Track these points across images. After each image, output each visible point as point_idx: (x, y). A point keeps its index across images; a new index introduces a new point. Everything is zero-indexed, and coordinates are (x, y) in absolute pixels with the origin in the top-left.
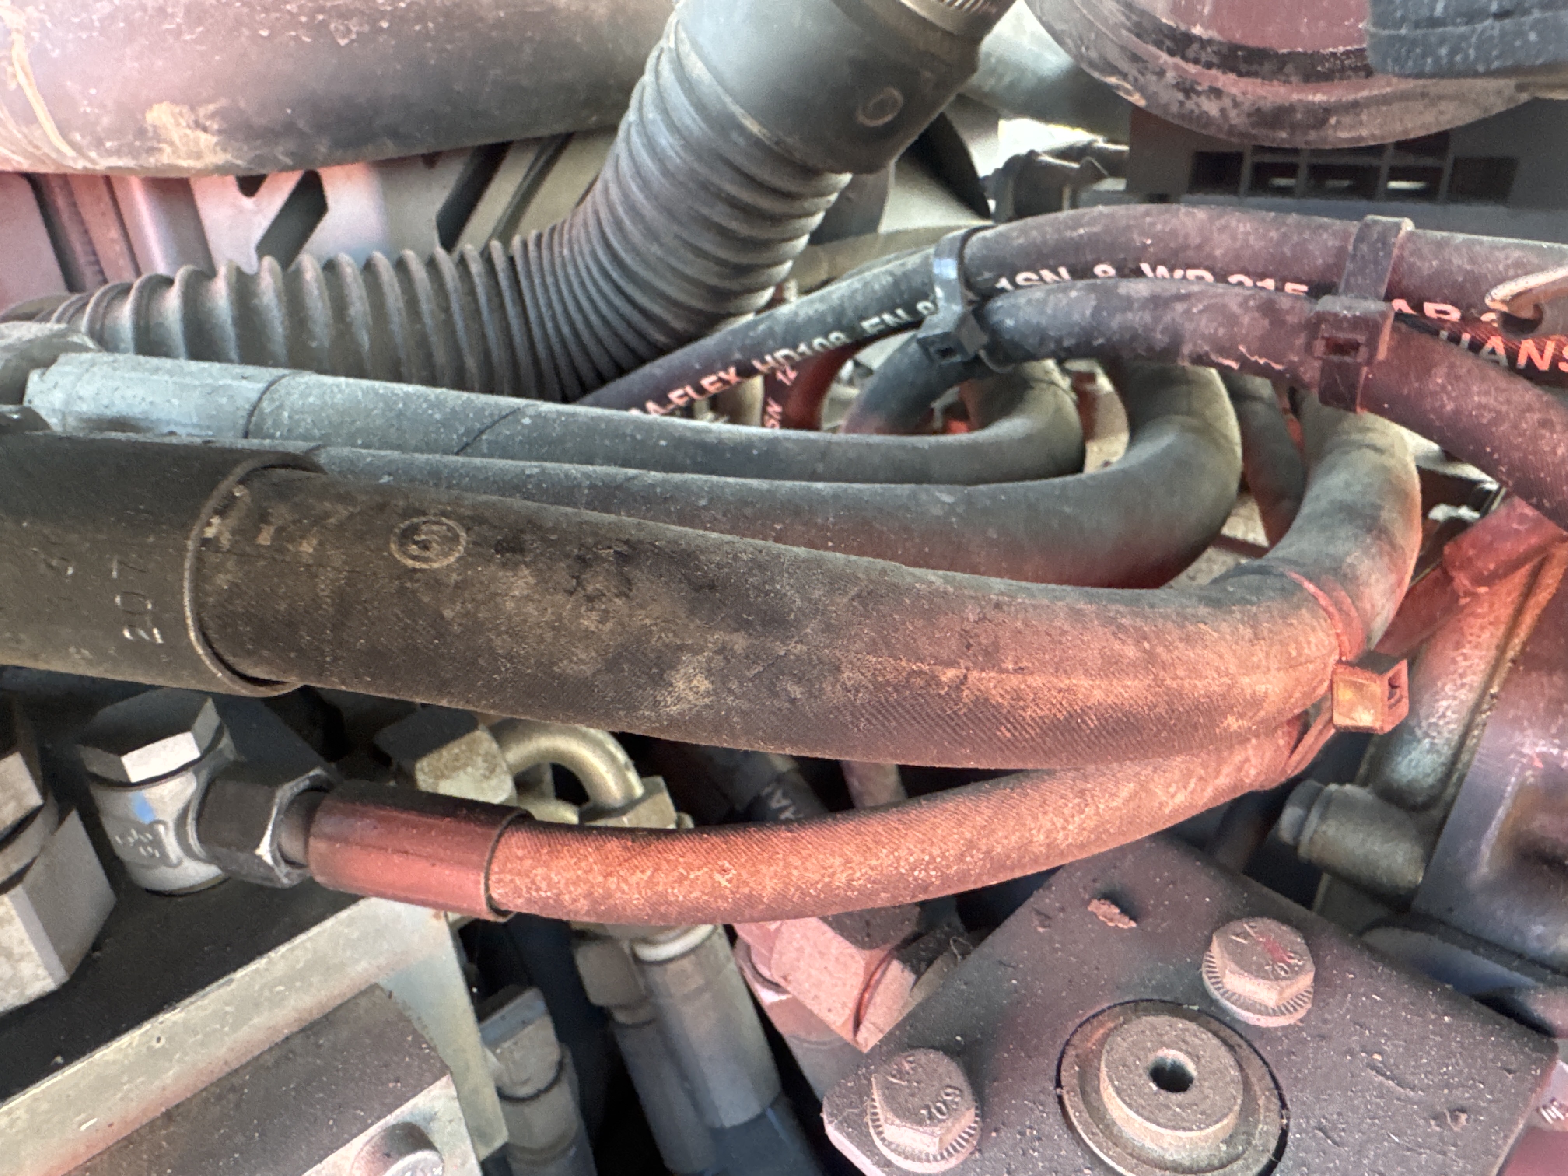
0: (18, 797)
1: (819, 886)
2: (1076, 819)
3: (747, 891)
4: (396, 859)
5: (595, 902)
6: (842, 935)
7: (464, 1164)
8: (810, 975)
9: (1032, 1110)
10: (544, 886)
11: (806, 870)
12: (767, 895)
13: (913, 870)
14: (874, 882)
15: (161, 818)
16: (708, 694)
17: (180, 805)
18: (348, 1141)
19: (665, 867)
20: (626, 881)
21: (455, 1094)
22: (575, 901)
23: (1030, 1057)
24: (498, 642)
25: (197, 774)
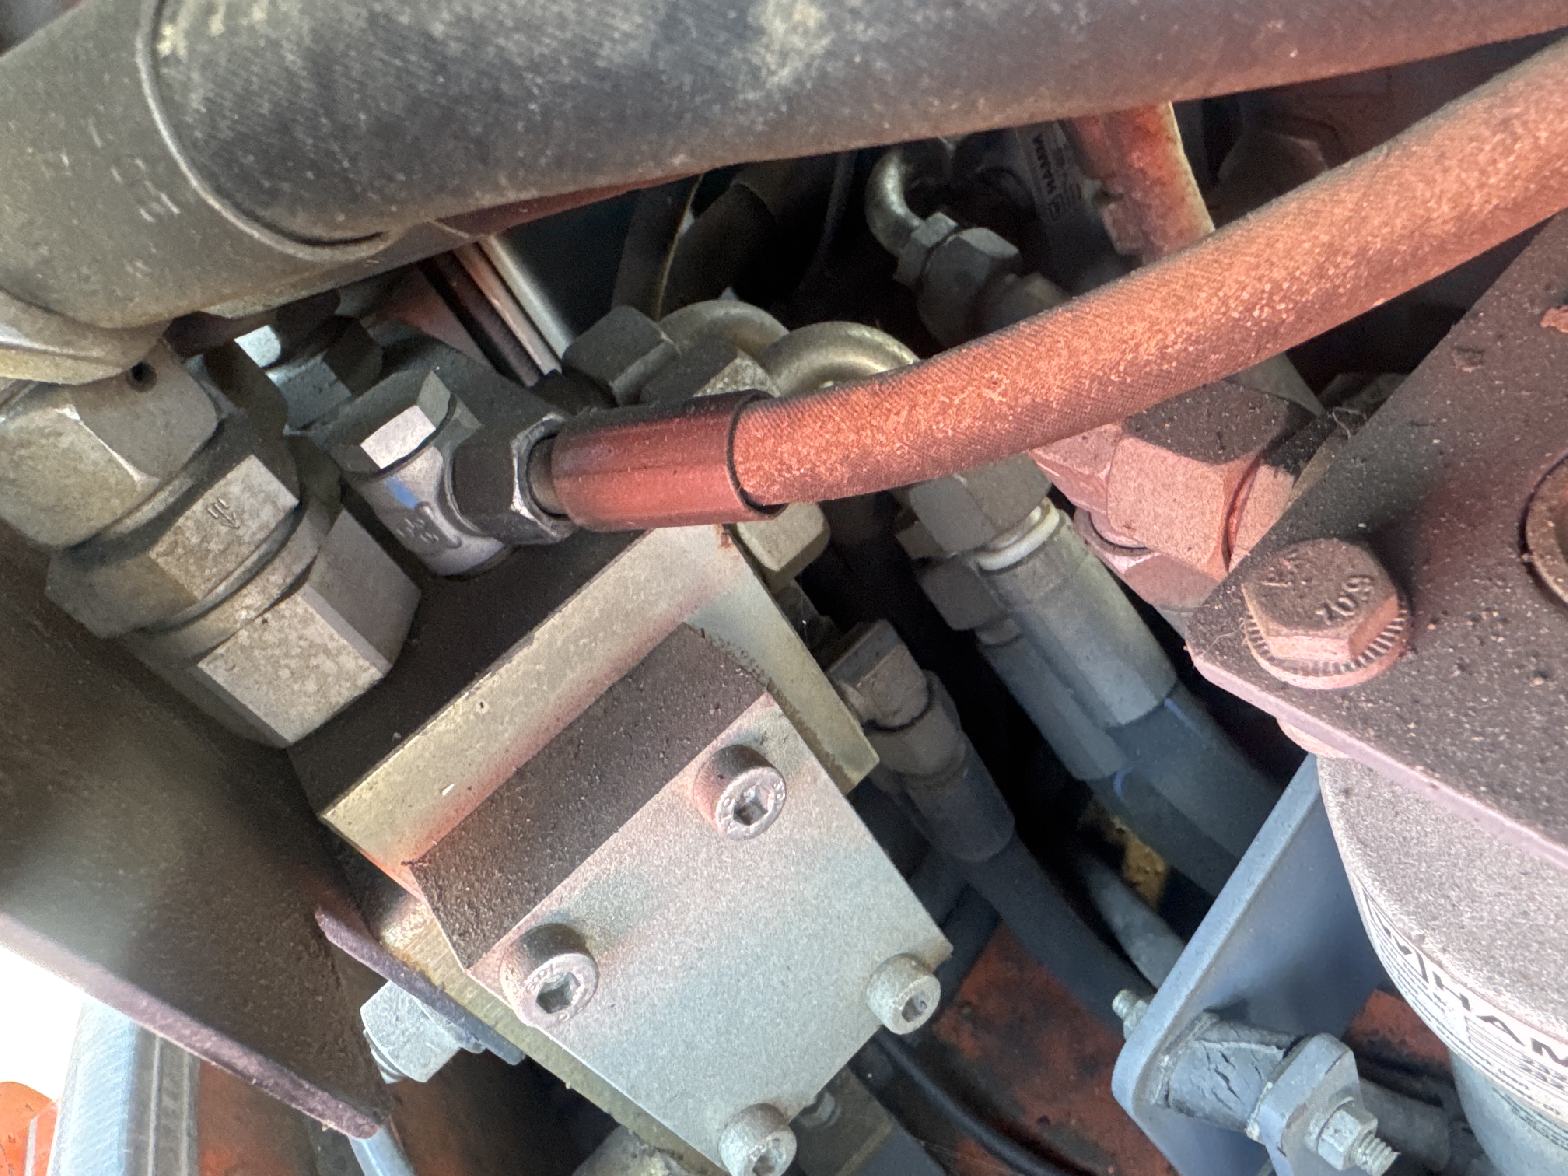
0: (271, 499)
1: (1121, 368)
2: (1501, 165)
3: (1028, 399)
4: (637, 477)
5: (854, 466)
6: (1187, 455)
7: (815, 780)
8: (1157, 516)
9: (1486, 588)
10: (794, 462)
11: (1100, 350)
12: (1056, 396)
13: (1250, 310)
14: (1197, 342)
15: (424, 500)
16: (822, 29)
17: (434, 482)
18: (680, 769)
19: (921, 399)
20: (880, 429)
21: (780, 711)
22: (832, 470)
23: (1474, 527)
24: (511, 46)
25: (439, 447)
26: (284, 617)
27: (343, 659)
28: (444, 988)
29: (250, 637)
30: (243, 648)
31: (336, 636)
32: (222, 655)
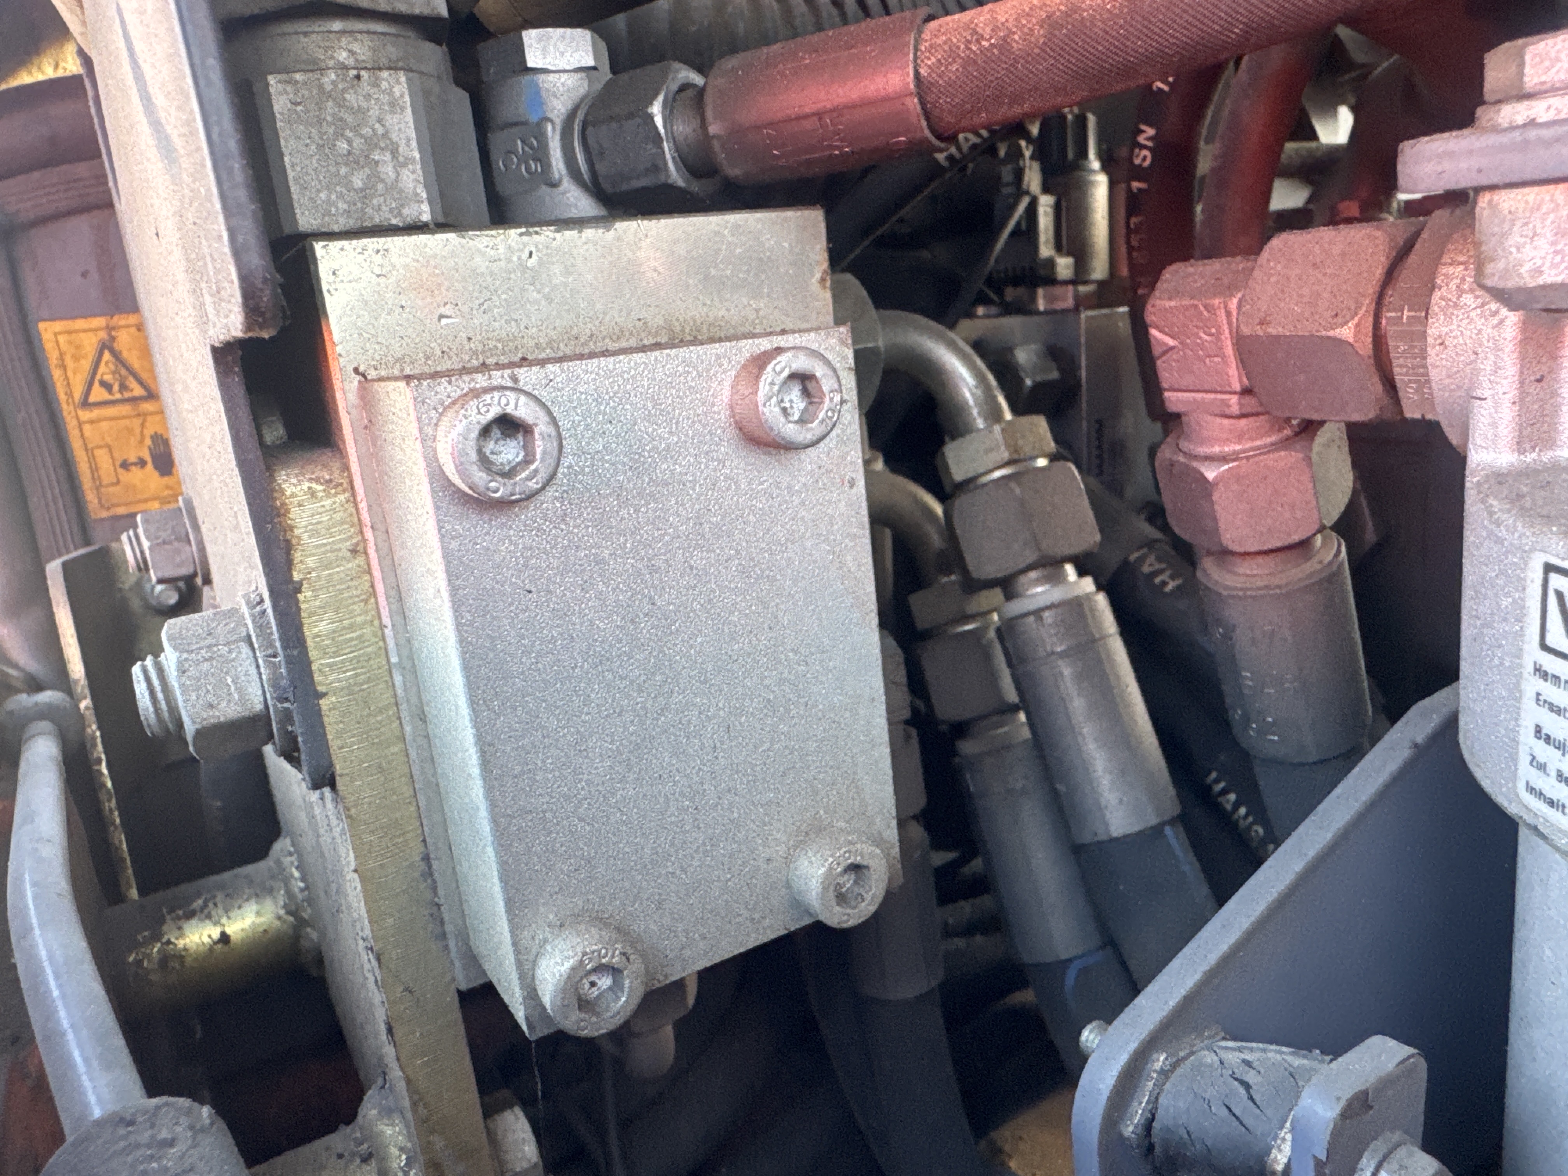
5: (1055, 27)
10: (987, 32)
15: (552, 116)
17: (570, 103)
22: (1027, 36)
26: (378, 86)
27: (405, 172)
28: (299, 590)
29: (333, 82)
30: (321, 87)
31: (414, 144)
32: (297, 82)
